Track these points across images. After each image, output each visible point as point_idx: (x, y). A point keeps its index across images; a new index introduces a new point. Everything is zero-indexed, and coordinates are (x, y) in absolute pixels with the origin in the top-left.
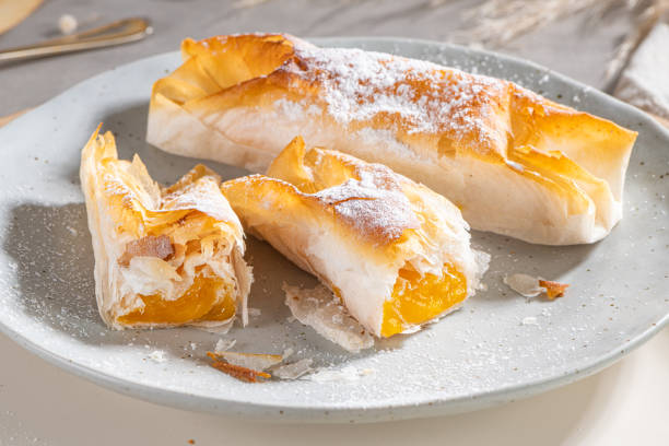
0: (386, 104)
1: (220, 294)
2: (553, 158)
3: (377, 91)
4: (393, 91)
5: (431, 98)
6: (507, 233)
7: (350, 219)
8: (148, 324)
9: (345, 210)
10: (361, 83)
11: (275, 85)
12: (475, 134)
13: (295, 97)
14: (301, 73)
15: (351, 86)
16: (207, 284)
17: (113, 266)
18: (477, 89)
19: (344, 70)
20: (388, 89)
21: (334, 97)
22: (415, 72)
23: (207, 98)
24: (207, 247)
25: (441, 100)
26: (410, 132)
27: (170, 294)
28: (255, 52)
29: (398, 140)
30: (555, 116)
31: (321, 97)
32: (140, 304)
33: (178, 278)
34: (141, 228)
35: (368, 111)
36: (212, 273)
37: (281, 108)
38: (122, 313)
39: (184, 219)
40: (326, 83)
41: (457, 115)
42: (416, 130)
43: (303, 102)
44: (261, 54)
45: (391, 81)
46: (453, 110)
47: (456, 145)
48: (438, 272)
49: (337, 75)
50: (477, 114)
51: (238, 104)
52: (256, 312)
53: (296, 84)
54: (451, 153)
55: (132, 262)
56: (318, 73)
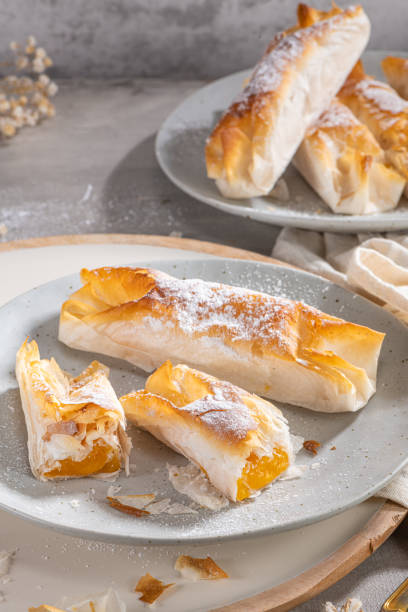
0: (217, 320)
1: (110, 456)
2: (328, 356)
3: (211, 310)
4: (221, 310)
5: (247, 315)
6: (299, 405)
7: (212, 426)
8: (63, 477)
9: (207, 419)
10: (200, 305)
11: (144, 307)
12: (275, 341)
13: (156, 315)
14: (161, 299)
15: (193, 308)
16: (100, 449)
17: (40, 440)
18: (277, 309)
19: (188, 296)
20: (218, 309)
21: (182, 316)
22: (236, 297)
23: (99, 314)
24: (101, 427)
25: (254, 316)
26: (233, 340)
28: (130, 280)
29: (225, 344)
30: (329, 326)
31: (174, 316)
32: (58, 465)
33: (83, 448)
34: (58, 414)
35: (205, 325)
36: (104, 443)
37: (148, 321)
38: (46, 470)
39: (85, 408)
40: (177, 306)
41: (263, 328)
42: (237, 338)
43: (162, 318)
44: (133, 282)
45: (220, 303)
46: (262, 323)
47: (263, 349)
49: (184, 300)
50: (277, 327)
51: (119, 319)
52: (134, 466)
53: (157, 307)
54: (260, 353)
55: (52, 438)
56: (172, 299)
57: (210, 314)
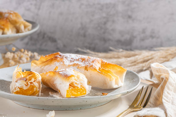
0: (76, 62)
1: (35, 89)
2: (107, 71)
3: (74, 60)
4: (78, 60)
5: (85, 61)
10: (72, 59)
11: (55, 59)
12: (92, 66)
13: (58, 61)
14: (60, 57)
15: (69, 59)
17: (14, 82)
18: (94, 59)
19: (69, 56)
21: (66, 61)
22: (83, 57)
25: (87, 61)
27: (25, 88)
29: (77, 68)
31: (63, 61)
32: (19, 89)
33: (26, 84)
34: (21, 76)
35: (72, 63)
36: (34, 85)
37: (56, 64)
38: (15, 91)
40: (64, 58)
41: (89, 63)
42: (80, 66)
43: (60, 62)
45: (78, 58)
47: (88, 68)
48: (79, 86)
49: (67, 57)
50: (93, 63)
51: (48, 64)
52: (42, 94)
53: (59, 59)
54: (87, 70)
55: (18, 81)
56: (63, 56)
57: (74, 61)
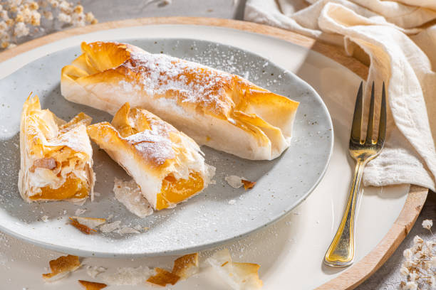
0: (173, 86)
1: (79, 186)
2: (252, 118)
3: (169, 78)
4: (177, 78)
5: (196, 83)
7: (141, 153)
8: (44, 200)
9: (139, 148)
10: (161, 74)
12: (213, 104)
13: (128, 79)
14: (131, 68)
15: (155, 76)
16: (71, 181)
17: (27, 170)
18: (218, 79)
19: (153, 66)
20: (174, 78)
21: (147, 81)
22: (189, 69)
23: (88, 77)
24: (72, 164)
25: (202, 84)
26: (183, 101)
27: (55, 187)
28: (114, 52)
29: (177, 105)
30: (255, 94)
31: (141, 81)
32: (39, 191)
33: (58, 179)
34: (42, 153)
35: (162, 90)
36: (75, 177)
37: (122, 85)
38: (30, 194)
39: (63, 149)
40: (143, 74)
41: (206, 94)
42: (186, 100)
43: (133, 83)
44: (116, 54)
45: (176, 73)
46: (205, 90)
47: (204, 109)
48: (186, 178)
49: (149, 69)
50: (216, 93)
51: (102, 81)
52: (98, 194)
53: (129, 74)
54: (202, 112)
55: (36, 170)
56: (140, 68)
57: (168, 81)
